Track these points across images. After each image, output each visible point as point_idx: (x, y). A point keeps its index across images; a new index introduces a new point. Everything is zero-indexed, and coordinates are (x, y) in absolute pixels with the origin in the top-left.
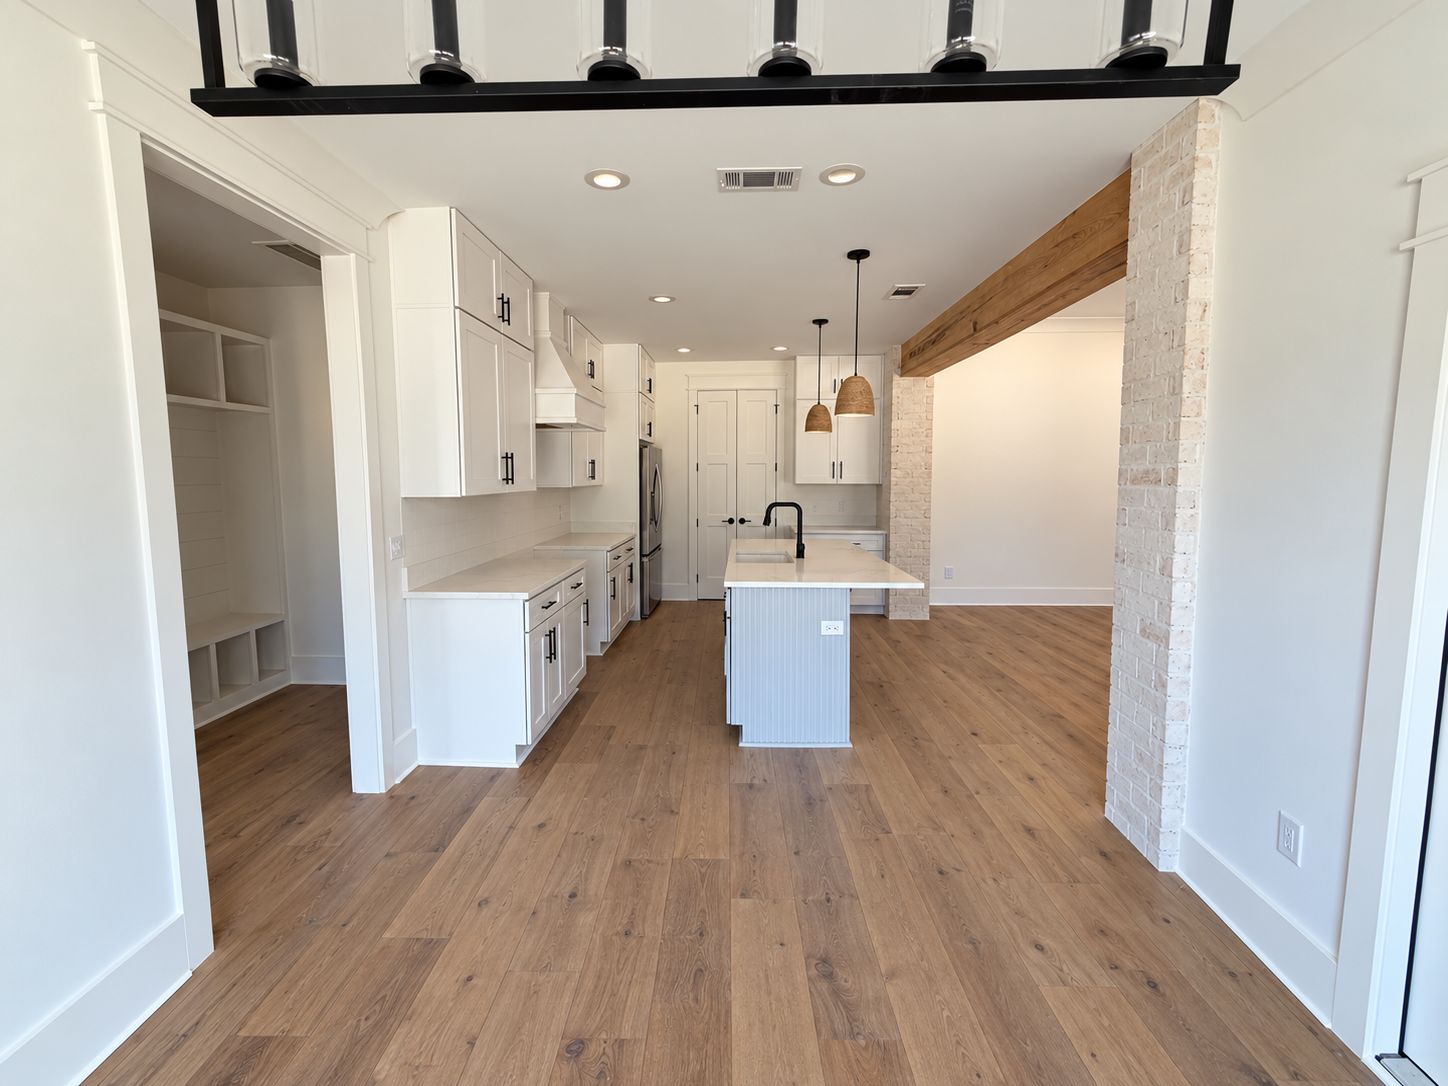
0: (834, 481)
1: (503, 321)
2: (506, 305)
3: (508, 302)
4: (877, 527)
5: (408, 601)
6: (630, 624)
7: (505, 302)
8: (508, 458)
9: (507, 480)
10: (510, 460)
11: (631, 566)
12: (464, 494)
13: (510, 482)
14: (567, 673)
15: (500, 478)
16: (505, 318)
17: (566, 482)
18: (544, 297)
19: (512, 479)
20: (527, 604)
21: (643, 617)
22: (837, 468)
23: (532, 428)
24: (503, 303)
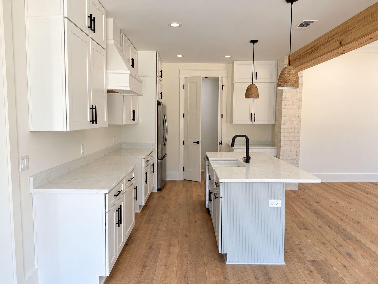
0: (251, 123)
1: (91, 30)
2: (93, 21)
3: (94, 20)
4: (273, 145)
5: (33, 195)
6: (152, 193)
7: (92, 19)
8: (93, 108)
9: (93, 121)
10: (94, 110)
11: (153, 165)
12: (68, 130)
13: (95, 122)
14: (126, 228)
15: (89, 120)
16: (92, 28)
17: (120, 122)
18: (111, 21)
19: (96, 121)
20: (107, 195)
21: (159, 190)
22: (253, 117)
23: (105, 92)
24: (91, 20)
